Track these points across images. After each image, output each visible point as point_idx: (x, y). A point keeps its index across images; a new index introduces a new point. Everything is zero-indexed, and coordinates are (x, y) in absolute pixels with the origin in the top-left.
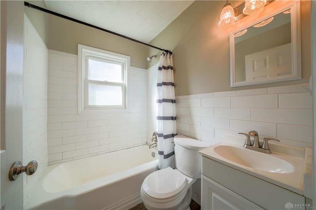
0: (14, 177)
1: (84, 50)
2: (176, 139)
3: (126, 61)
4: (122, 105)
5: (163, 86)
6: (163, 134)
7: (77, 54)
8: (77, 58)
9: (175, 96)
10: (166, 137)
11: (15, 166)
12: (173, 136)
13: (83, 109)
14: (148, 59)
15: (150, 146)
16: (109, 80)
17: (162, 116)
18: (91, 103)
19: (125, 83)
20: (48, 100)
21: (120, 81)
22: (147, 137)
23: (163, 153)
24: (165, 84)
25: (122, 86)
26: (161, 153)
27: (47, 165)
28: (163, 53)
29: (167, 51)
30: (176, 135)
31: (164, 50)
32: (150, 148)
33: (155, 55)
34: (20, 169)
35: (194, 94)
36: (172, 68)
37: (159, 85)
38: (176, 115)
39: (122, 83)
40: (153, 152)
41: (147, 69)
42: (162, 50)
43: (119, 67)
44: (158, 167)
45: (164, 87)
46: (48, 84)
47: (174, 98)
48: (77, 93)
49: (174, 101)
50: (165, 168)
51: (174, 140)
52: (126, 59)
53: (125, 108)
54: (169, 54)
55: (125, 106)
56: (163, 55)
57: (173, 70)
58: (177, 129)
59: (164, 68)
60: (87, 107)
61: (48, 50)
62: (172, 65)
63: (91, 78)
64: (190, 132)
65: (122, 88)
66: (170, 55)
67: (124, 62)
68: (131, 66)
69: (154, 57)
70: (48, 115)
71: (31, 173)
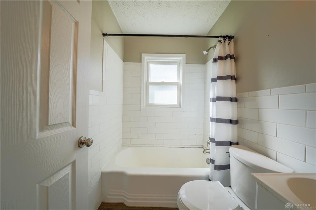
0: (80, 146)
1: (146, 58)
2: (232, 150)
3: (181, 59)
4: (177, 103)
5: (217, 81)
6: (215, 139)
7: (141, 62)
8: (141, 65)
9: (237, 92)
10: (219, 144)
11: (82, 139)
12: (231, 144)
13: (144, 107)
14: (205, 52)
15: (205, 150)
16: (165, 81)
17: (215, 118)
18: (150, 102)
19: (180, 82)
20: (123, 99)
21: (175, 80)
22: (203, 140)
23: (214, 162)
24: (220, 78)
25: (177, 85)
26: (212, 161)
27: (122, 145)
28: (220, 41)
29: (225, 37)
30: (237, 144)
31: (221, 36)
32: (204, 152)
33: (213, 46)
34: (83, 141)
35: (267, 89)
36: (231, 57)
37: (213, 80)
38: (238, 117)
39: (178, 82)
40: (207, 159)
41: (205, 64)
42: (218, 37)
43: (175, 67)
44: (209, 176)
45: (219, 82)
46: (124, 87)
47: (234, 95)
48: (141, 94)
49: (234, 100)
50: (215, 181)
51: (229, 150)
52: (181, 58)
53: (179, 107)
54: (227, 39)
55: (180, 105)
56: (219, 43)
57: (233, 60)
58: (238, 137)
59: (221, 58)
60: (148, 105)
61: (123, 62)
62: (232, 53)
63: (151, 80)
64: (258, 144)
65: (177, 86)
66: (229, 40)
67: (180, 61)
68: (186, 64)
69: (212, 49)
70: (123, 110)
71: (88, 146)
